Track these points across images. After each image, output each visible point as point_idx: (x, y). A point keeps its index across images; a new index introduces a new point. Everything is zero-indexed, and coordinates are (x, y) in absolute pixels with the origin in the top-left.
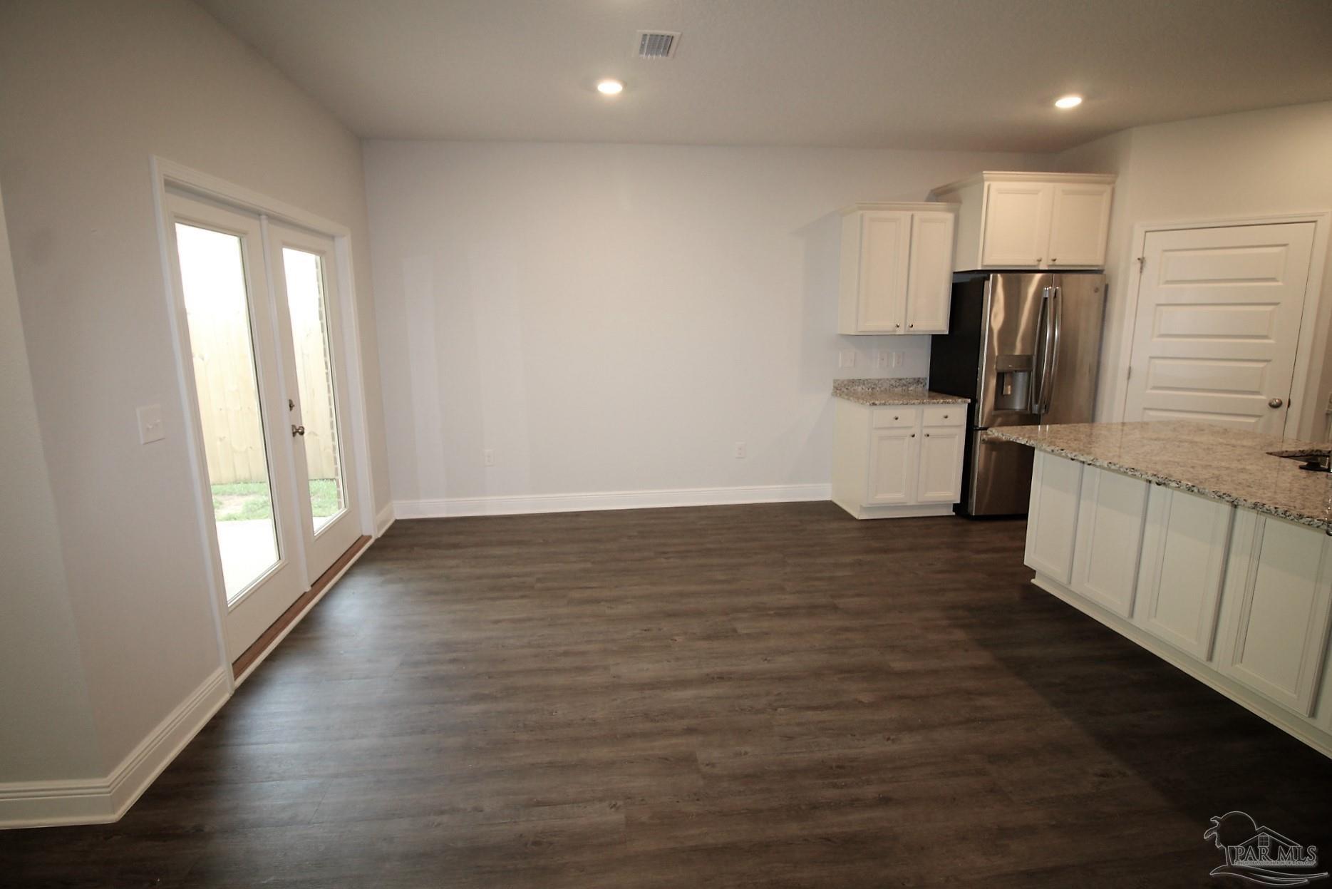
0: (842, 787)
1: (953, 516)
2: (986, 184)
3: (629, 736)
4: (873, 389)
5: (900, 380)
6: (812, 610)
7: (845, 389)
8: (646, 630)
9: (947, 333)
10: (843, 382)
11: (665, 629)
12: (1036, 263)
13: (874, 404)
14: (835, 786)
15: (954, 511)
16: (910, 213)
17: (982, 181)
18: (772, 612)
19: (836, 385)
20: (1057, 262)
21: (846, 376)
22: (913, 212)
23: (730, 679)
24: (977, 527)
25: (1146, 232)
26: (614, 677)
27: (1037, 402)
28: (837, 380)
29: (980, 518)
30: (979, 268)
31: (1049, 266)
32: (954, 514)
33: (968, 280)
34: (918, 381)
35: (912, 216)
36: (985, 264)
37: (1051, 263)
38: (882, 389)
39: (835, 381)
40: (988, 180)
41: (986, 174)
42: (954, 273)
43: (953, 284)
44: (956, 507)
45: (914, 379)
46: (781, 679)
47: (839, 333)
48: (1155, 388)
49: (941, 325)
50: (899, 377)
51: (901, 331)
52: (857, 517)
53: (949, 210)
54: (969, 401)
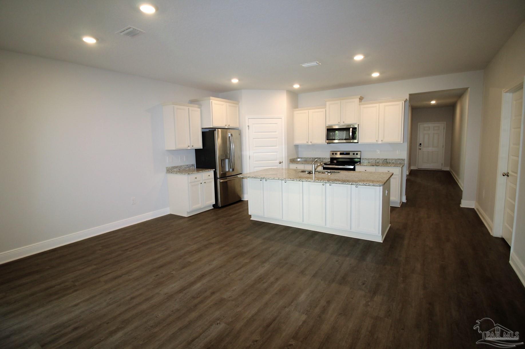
0: (266, 282)
1: (213, 209)
2: (211, 101)
3: (196, 306)
4: (179, 169)
5: (187, 165)
6: (206, 247)
7: (171, 170)
8: (156, 276)
9: (202, 148)
10: (169, 168)
11: (164, 272)
12: (225, 126)
13: (189, 174)
14: (264, 283)
15: (213, 207)
16: (188, 107)
17: (210, 99)
18: (194, 252)
19: (167, 169)
20: (230, 126)
21: (170, 165)
22: (189, 107)
23: (206, 275)
24: (220, 211)
25: (248, 119)
26: (165, 294)
27: (231, 168)
28: (167, 167)
29: (223, 207)
30: (212, 127)
31: (228, 127)
32: (213, 208)
33: (208, 131)
34: (193, 165)
35: (189, 108)
36: (213, 126)
37: (228, 126)
38: (182, 169)
39: (167, 168)
40: (211, 100)
41: (211, 98)
42: (202, 128)
43: (203, 132)
44: (214, 205)
45: (191, 165)
46: (221, 267)
47: (166, 149)
48: (256, 161)
49: (199, 145)
50: (188, 164)
51: (189, 148)
52: (186, 217)
53: (199, 108)
54: (214, 170)
